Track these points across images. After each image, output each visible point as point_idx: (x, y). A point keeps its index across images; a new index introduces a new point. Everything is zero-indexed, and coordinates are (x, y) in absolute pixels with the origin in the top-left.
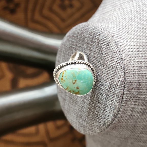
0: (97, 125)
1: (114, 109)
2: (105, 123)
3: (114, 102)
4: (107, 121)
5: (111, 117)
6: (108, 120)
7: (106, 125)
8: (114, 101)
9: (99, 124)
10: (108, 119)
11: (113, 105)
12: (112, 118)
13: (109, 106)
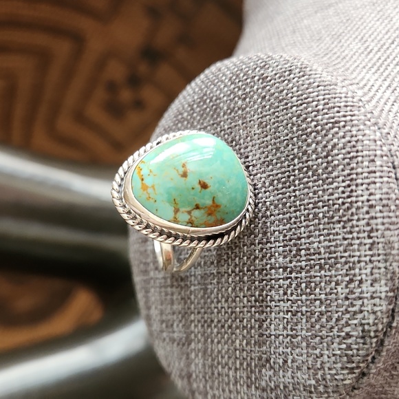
0: (339, 352)
1: (386, 261)
2: (366, 327)
3: (380, 232)
4: (372, 317)
5: (383, 295)
6: (374, 313)
7: (370, 337)
8: (377, 230)
9: (344, 346)
10: (376, 309)
11: (380, 245)
12: (386, 296)
13: (365, 256)
